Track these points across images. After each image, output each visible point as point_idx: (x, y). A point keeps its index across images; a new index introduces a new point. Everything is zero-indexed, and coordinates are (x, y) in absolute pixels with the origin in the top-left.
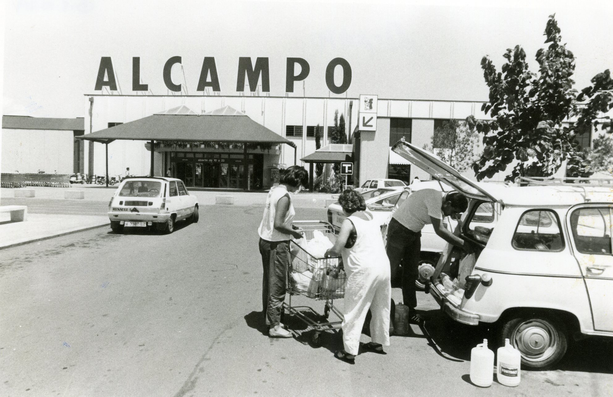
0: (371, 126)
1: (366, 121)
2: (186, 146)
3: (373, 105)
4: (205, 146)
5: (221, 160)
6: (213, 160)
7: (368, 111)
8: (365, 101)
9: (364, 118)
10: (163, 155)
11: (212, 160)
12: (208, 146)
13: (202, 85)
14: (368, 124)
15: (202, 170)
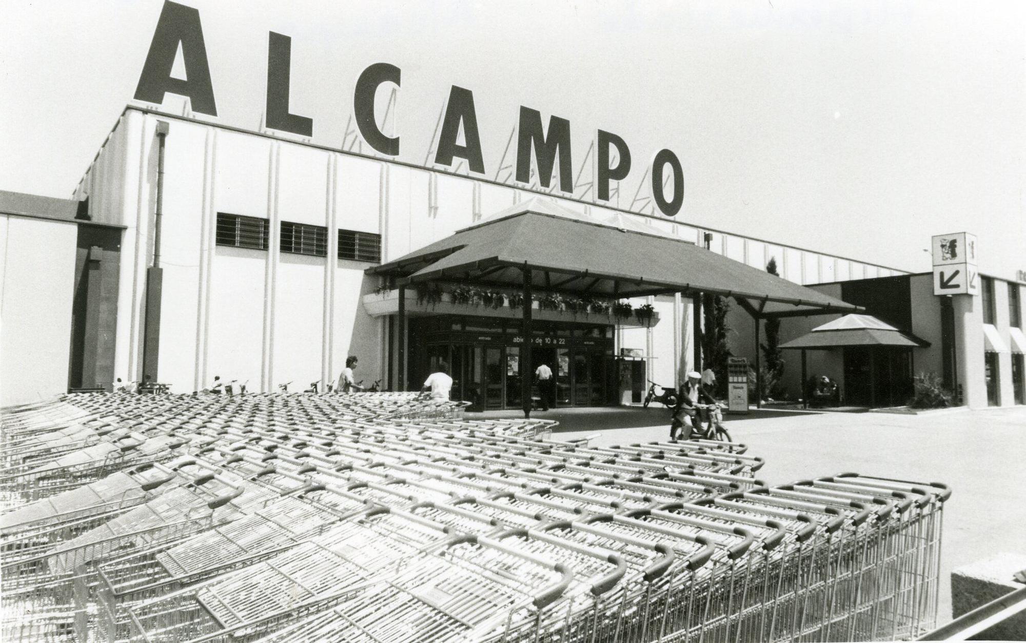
0: (957, 286)
1: (946, 278)
2: (501, 301)
3: (958, 250)
4: (540, 306)
5: (558, 341)
6: (544, 341)
7: (949, 261)
8: (943, 246)
9: (942, 274)
10: (384, 322)
11: (540, 341)
12: (546, 306)
13: (446, 151)
14: (952, 283)
15: (520, 365)
